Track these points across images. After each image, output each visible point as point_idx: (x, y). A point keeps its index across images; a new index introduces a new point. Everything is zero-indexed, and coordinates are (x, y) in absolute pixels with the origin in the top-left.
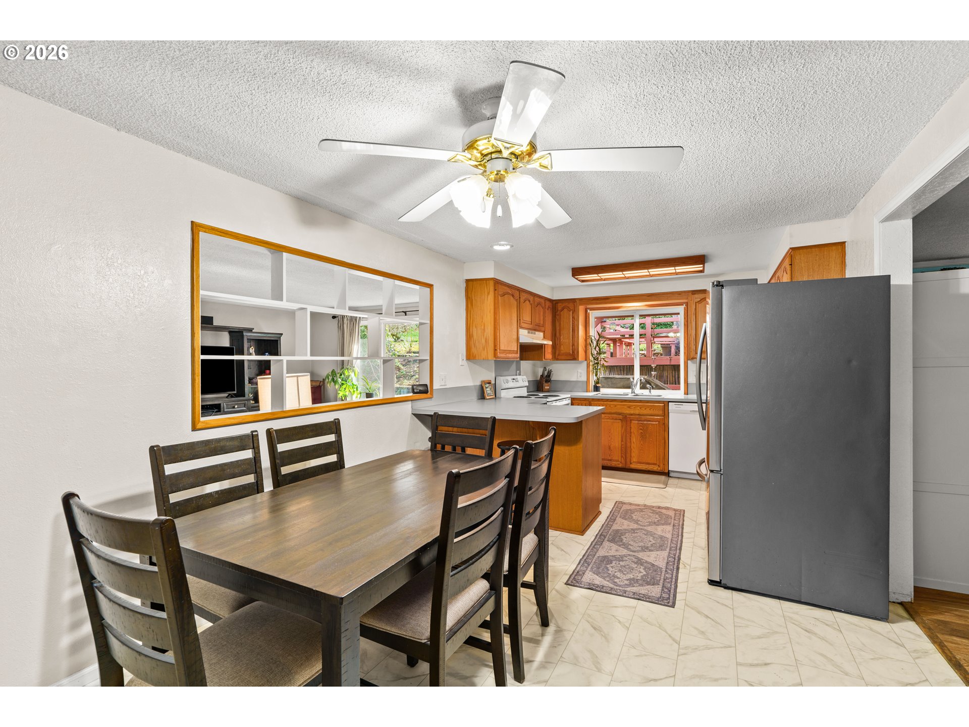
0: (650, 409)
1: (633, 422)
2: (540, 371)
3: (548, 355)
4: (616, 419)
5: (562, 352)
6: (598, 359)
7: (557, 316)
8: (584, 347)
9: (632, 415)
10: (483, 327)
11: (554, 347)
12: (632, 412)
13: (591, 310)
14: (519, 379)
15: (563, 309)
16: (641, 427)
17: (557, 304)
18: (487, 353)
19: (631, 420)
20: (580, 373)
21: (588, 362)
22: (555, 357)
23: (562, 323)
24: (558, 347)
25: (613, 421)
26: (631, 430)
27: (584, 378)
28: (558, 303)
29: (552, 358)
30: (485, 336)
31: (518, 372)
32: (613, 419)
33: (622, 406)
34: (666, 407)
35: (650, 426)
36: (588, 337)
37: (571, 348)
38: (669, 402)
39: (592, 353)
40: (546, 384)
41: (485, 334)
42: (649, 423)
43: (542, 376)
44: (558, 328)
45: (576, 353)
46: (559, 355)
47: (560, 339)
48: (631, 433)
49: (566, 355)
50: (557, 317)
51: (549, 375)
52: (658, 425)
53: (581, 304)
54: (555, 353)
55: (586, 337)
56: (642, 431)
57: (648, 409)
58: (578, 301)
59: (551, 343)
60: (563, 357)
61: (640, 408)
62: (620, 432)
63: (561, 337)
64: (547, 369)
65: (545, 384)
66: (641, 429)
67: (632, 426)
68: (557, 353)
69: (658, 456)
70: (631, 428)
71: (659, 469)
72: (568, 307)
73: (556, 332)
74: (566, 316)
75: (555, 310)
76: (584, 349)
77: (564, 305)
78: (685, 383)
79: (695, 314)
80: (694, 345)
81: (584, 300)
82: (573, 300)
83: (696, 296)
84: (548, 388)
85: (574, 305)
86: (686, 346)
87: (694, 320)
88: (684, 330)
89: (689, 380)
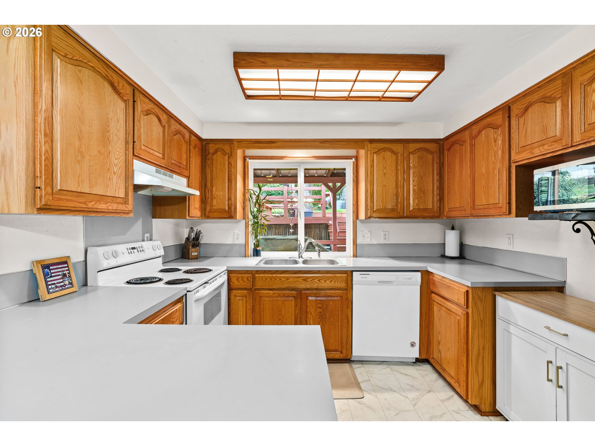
0: (331, 282)
1: (310, 298)
2: (185, 233)
3: (195, 209)
4: (288, 296)
5: (214, 208)
6: (257, 217)
7: (207, 161)
8: (242, 202)
9: (308, 289)
11: (204, 200)
12: (309, 286)
13: (250, 159)
14: (145, 248)
15: (216, 152)
16: (319, 305)
17: (207, 145)
19: (307, 297)
20: (237, 235)
21: (247, 220)
22: (205, 214)
23: (214, 169)
24: (209, 201)
25: (283, 299)
26: (307, 309)
27: (242, 241)
28: (209, 144)
29: (201, 216)
31: (147, 235)
32: (284, 296)
33: (296, 279)
34: (350, 278)
35: (331, 303)
36: (247, 191)
37: (227, 202)
38: (352, 271)
39: (251, 211)
40: (194, 250)
42: (329, 298)
43: (188, 239)
44: (209, 177)
45: (233, 209)
46: (210, 212)
47: (212, 191)
48: (307, 313)
49: (220, 212)
50: (209, 162)
51: (197, 238)
52: (340, 301)
53: (239, 147)
54: (205, 209)
55: (244, 191)
56: (321, 310)
57: (328, 282)
58: (236, 143)
59: (197, 193)
60: (215, 215)
61: (319, 280)
62: (293, 312)
63: (214, 188)
64: (195, 229)
65: (191, 249)
66: (320, 308)
67: (308, 304)
68: (208, 208)
69: (340, 340)
70: (307, 306)
71: (341, 356)
72: (223, 150)
73: (206, 181)
74: (219, 160)
75: (206, 153)
76: (243, 205)
77: (217, 146)
78: (354, 244)
79: (372, 166)
80: (372, 201)
81: (243, 142)
82: (230, 142)
83: (374, 145)
84: (196, 254)
85: (231, 147)
86: (355, 204)
87: (371, 173)
88: (353, 186)
89: (359, 241)
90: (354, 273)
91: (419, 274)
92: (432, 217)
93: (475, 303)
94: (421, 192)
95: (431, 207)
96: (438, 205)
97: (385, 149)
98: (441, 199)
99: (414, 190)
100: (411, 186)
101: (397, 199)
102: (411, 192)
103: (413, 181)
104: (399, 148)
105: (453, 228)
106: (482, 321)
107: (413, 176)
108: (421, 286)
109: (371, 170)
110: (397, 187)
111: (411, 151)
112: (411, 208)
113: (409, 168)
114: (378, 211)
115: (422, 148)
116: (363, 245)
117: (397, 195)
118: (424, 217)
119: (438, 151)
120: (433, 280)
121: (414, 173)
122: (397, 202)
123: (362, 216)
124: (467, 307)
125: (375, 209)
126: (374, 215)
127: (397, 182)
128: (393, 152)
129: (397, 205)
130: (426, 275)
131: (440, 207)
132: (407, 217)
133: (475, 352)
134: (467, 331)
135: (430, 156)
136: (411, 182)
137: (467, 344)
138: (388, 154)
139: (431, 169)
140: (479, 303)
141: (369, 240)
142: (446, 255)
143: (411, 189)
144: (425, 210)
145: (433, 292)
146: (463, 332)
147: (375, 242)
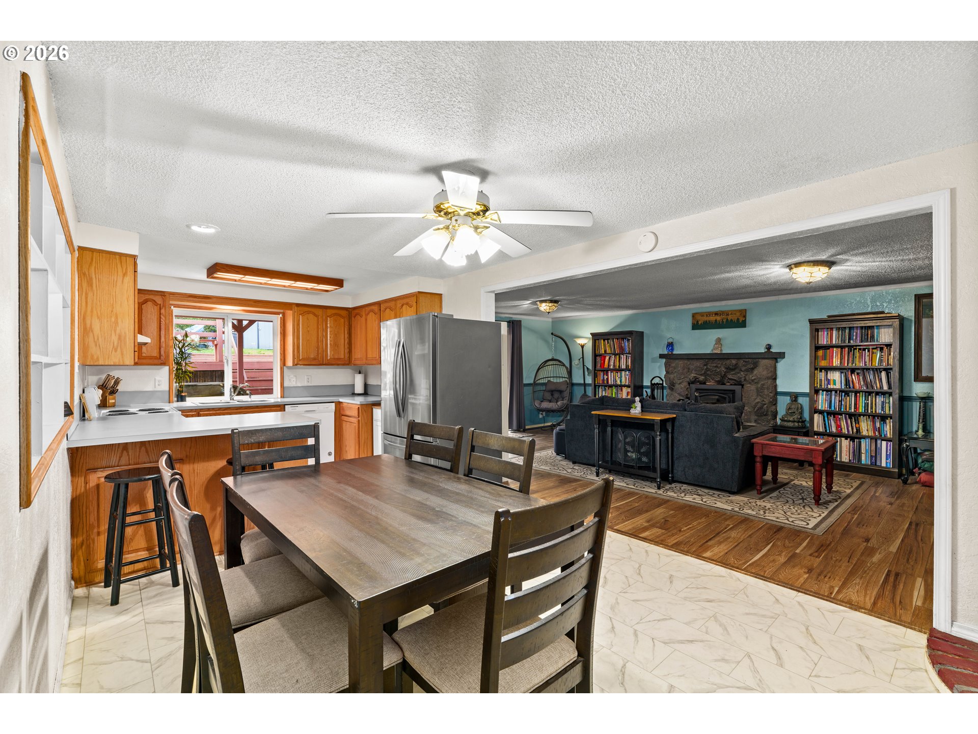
5: (144, 355)
10: (113, 319)
13: (174, 307)
18: (122, 354)
20: (159, 381)
21: (171, 367)
23: (143, 318)
27: (164, 387)
30: (118, 332)
40: (111, 397)
41: (118, 329)
45: (166, 356)
49: (151, 359)
58: (168, 296)
60: (145, 361)
65: (109, 397)
72: (154, 301)
77: (147, 297)
78: (281, 387)
79: (298, 325)
80: (298, 351)
81: (177, 295)
82: (162, 294)
83: (300, 308)
84: (113, 401)
85: (163, 299)
86: (282, 353)
87: (297, 330)
88: (281, 338)
89: (286, 385)
90: (286, 406)
91: (334, 404)
92: (344, 365)
93: (363, 414)
94: (335, 345)
95: (343, 357)
96: (348, 356)
97: (309, 313)
98: (350, 352)
99: (330, 344)
100: (329, 341)
101: (318, 351)
102: (329, 346)
103: (330, 337)
104: (319, 312)
105: (360, 373)
106: (366, 423)
107: (330, 334)
108: (335, 412)
109: (297, 328)
110: (318, 342)
111: (328, 315)
112: (329, 358)
113: (327, 327)
114: (303, 359)
115: (336, 314)
116: (289, 388)
117: (318, 348)
118: (338, 365)
119: (348, 316)
120: (343, 407)
121: (330, 332)
122: (318, 353)
123: (290, 362)
124: (359, 417)
125: (301, 358)
126: (300, 363)
127: (318, 338)
128: (315, 315)
129: (318, 355)
130: (338, 404)
131: (349, 357)
132: (325, 365)
133: (363, 441)
134: (359, 431)
135: (342, 320)
136: (329, 338)
137: (359, 437)
138: (311, 316)
139: (343, 329)
140: (365, 414)
141: (295, 383)
142: (355, 393)
143: (329, 343)
144: (339, 359)
145: (343, 415)
146: (357, 431)
147: (299, 385)
